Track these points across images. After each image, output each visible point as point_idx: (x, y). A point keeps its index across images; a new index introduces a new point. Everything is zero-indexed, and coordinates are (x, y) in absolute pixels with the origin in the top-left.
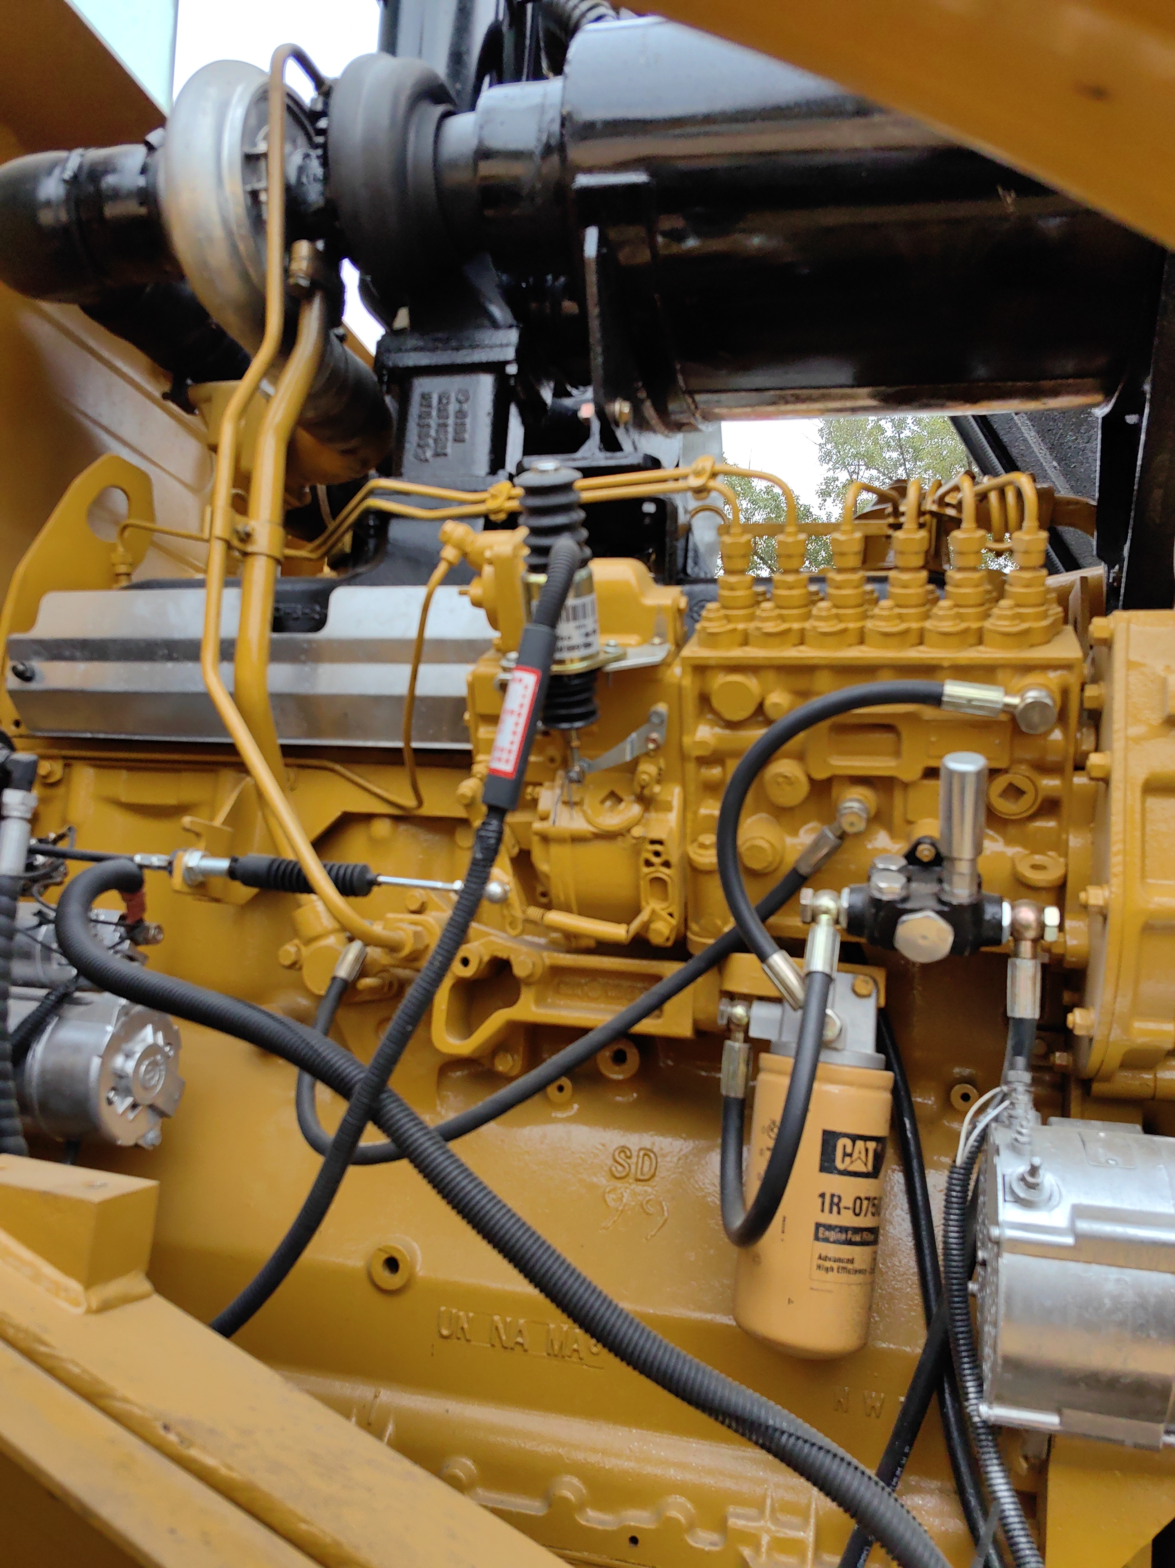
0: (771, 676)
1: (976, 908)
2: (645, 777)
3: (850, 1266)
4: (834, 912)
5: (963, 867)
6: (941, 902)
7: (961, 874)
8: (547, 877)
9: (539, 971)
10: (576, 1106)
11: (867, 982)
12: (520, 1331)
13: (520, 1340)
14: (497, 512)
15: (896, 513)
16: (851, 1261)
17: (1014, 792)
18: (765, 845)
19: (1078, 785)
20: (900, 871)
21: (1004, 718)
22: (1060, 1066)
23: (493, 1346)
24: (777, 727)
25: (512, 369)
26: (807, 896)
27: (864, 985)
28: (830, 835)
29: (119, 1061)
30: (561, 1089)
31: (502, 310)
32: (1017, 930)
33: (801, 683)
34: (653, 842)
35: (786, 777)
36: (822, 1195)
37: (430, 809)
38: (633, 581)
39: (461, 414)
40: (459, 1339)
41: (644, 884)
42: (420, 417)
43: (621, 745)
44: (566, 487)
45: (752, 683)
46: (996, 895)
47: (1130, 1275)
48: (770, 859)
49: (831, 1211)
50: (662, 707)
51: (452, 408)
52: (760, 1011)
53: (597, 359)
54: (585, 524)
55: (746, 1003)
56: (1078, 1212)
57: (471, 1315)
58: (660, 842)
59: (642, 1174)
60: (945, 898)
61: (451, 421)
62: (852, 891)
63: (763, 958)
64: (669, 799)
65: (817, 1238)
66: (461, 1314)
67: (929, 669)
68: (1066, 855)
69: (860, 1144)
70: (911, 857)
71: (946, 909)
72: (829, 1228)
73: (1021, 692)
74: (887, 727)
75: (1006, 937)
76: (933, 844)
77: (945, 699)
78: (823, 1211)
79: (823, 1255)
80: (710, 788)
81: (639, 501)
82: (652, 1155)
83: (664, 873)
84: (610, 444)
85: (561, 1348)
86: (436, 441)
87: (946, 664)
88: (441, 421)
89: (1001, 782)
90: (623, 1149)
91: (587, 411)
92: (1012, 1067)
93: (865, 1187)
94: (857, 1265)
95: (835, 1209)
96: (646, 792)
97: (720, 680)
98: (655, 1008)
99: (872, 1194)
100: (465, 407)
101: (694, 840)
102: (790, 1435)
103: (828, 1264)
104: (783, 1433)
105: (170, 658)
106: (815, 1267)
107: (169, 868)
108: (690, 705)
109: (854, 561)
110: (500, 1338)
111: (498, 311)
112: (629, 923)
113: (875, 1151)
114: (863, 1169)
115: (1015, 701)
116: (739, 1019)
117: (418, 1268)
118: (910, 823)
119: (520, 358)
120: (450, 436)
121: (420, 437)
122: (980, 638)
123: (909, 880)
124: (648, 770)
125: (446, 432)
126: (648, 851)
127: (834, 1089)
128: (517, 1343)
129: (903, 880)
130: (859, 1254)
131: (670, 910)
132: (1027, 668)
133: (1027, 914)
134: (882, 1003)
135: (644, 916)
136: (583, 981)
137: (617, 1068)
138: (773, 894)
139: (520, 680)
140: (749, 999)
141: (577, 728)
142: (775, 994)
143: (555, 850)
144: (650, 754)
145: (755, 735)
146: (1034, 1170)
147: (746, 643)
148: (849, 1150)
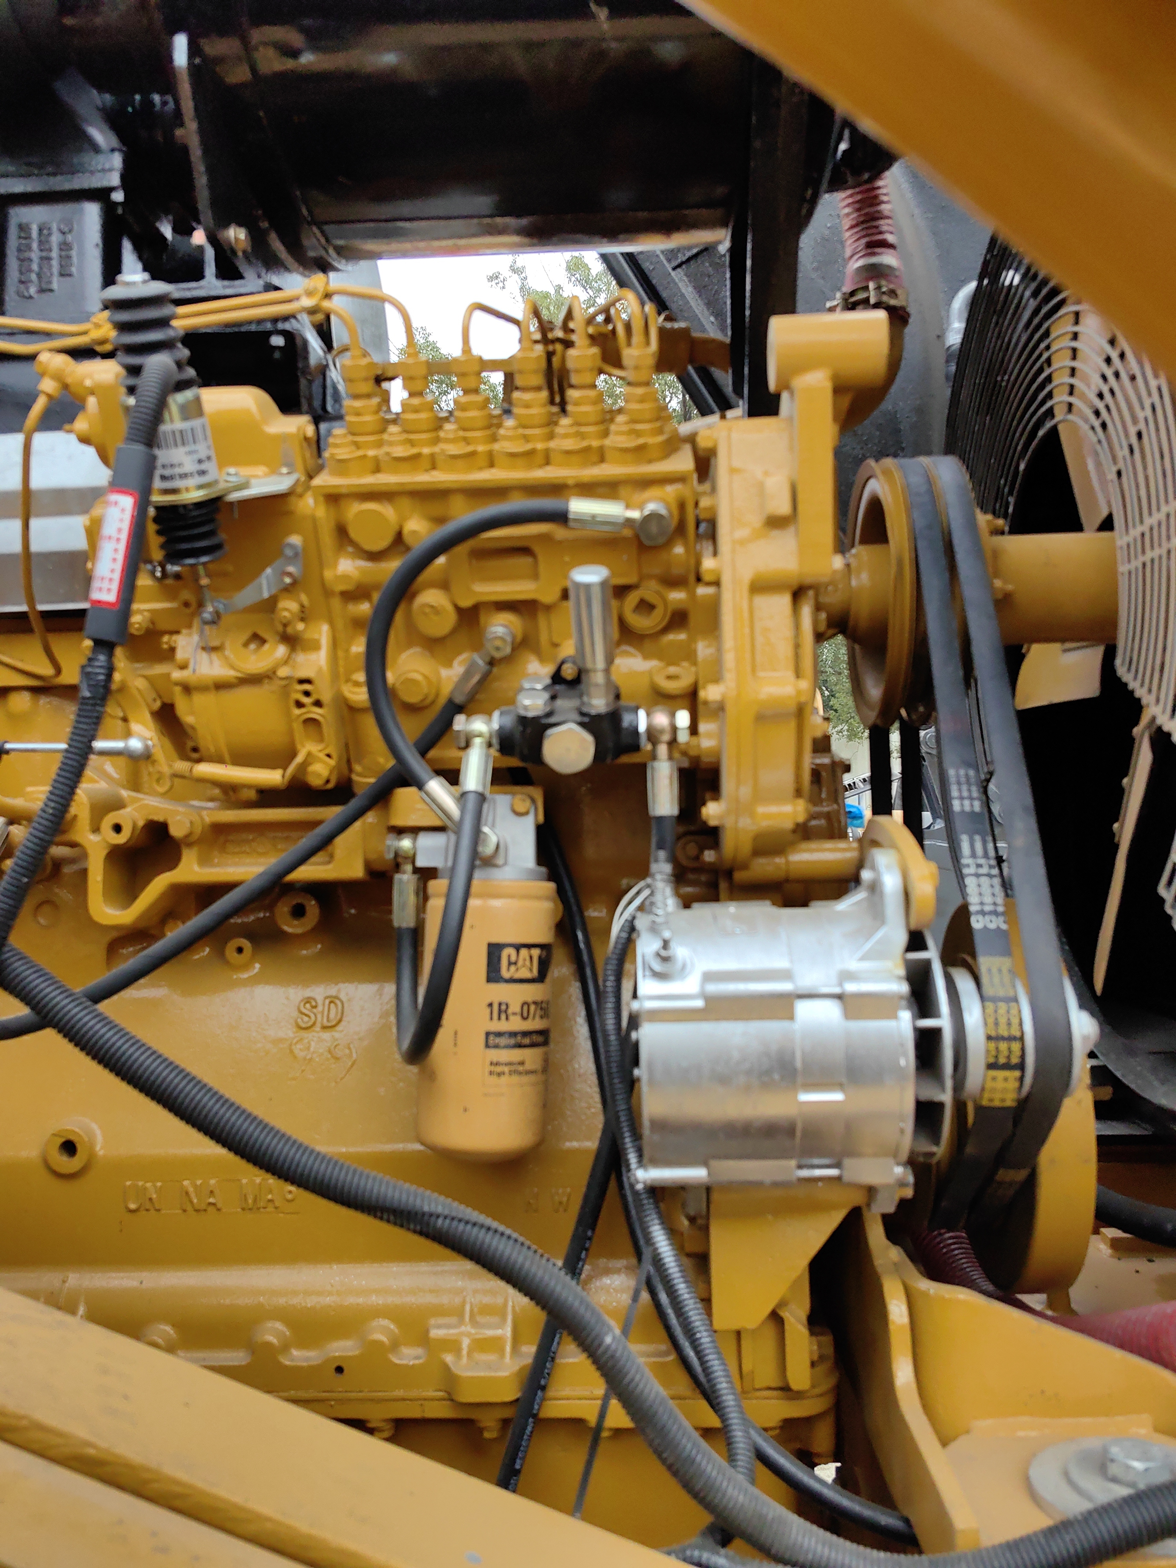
0: (405, 503)
1: (614, 717)
2: (286, 614)
3: (521, 1068)
4: (487, 735)
5: (599, 678)
6: (583, 714)
7: (597, 685)
8: (193, 728)
9: (198, 830)
10: (257, 965)
11: (524, 800)
12: (212, 1192)
13: (212, 1200)
14: (103, 342)
16: (522, 1063)
17: (645, 606)
18: (418, 677)
19: (703, 596)
20: (546, 688)
21: (627, 533)
22: (710, 864)
23: (185, 1211)
24: (414, 554)
25: (118, 196)
26: (460, 723)
27: (522, 804)
28: (481, 662)
30: (240, 950)
31: (101, 131)
32: (653, 735)
33: (437, 509)
34: (302, 681)
35: (432, 607)
36: (490, 1005)
37: (67, 676)
38: (254, 408)
39: (65, 246)
40: (147, 1210)
41: (298, 727)
42: (19, 250)
43: (255, 583)
45: (387, 511)
46: (633, 704)
48: (425, 690)
49: (499, 1018)
50: (295, 540)
51: (55, 239)
52: (426, 841)
55: (413, 835)
56: (708, 977)
57: (159, 1184)
58: (308, 681)
59: (328, 1021)
60: (585, 710)
61: (55, 254)
62: (502, 714)
63: (420, 786)
64: (316, 636)
65: (487, 1046)
66: (149, 1185)
67: (558, 489)
68: (694, 663)
69: (524, 952)
70: (557, 678)
71: (586, 720)
72: (499, 1034)
73: (640, 506)
74: (523, 550)
75: (643, 740)
76: (574, 663)
77: (571, 516)
78: (491, 1019)
79: (495, 1061)
80: (356, 625)
82: (338, 1002)
83: (316, 713)
84: (229, 273)
85: (255, 1200)
86: (39, 276)
87: (570, 482)
88: (44, 254)
89: (630, 598)
90: (308, 1000)
91: (201, 237)
92: (656, 861)
93: (532, 992)
94: (528, 1066)
95: (503, 1016)
96: (290, 630)
97: (354, 509)
98: (321, 847)
99: (539, 998)
100: (69, 238)
101: (348, 680)
103: (499, 1069)
106: (487, 1074)
108: (327, 538)
110: (191, 1202)
111: (99, 135)
112: (285, 769)
113: (540, 957)
114: (529, 975)
115: (635, 514)
116: (406, 852)
117: (98, 1148)
118: (556, 645)
119: (126, 185)
120: (55, 269)
121: (21, 273)
122: (601, 456)
123: (553, 698)
124: (288, 607)
125: (50, 267)
126: (297, 691)
127: (490, 903)
128: (210, 1204)
129: (546, 696)
130: (530, 1055)
131: (327, 752)
132: (646, 483)
133: (661, 719)
134: (541, 819)
135: (299, 759)
136: (251, 837)
137: (296, 922)
138: (431, 726)
139: (116, 503)
140: (414, 831)
141: (204, 564)
142: (437, 823)
143: (199, 699)
144: (288, 590)
145: (393, 566)
146: (666, 944)
147: (377, 470)
148: (513, 959)
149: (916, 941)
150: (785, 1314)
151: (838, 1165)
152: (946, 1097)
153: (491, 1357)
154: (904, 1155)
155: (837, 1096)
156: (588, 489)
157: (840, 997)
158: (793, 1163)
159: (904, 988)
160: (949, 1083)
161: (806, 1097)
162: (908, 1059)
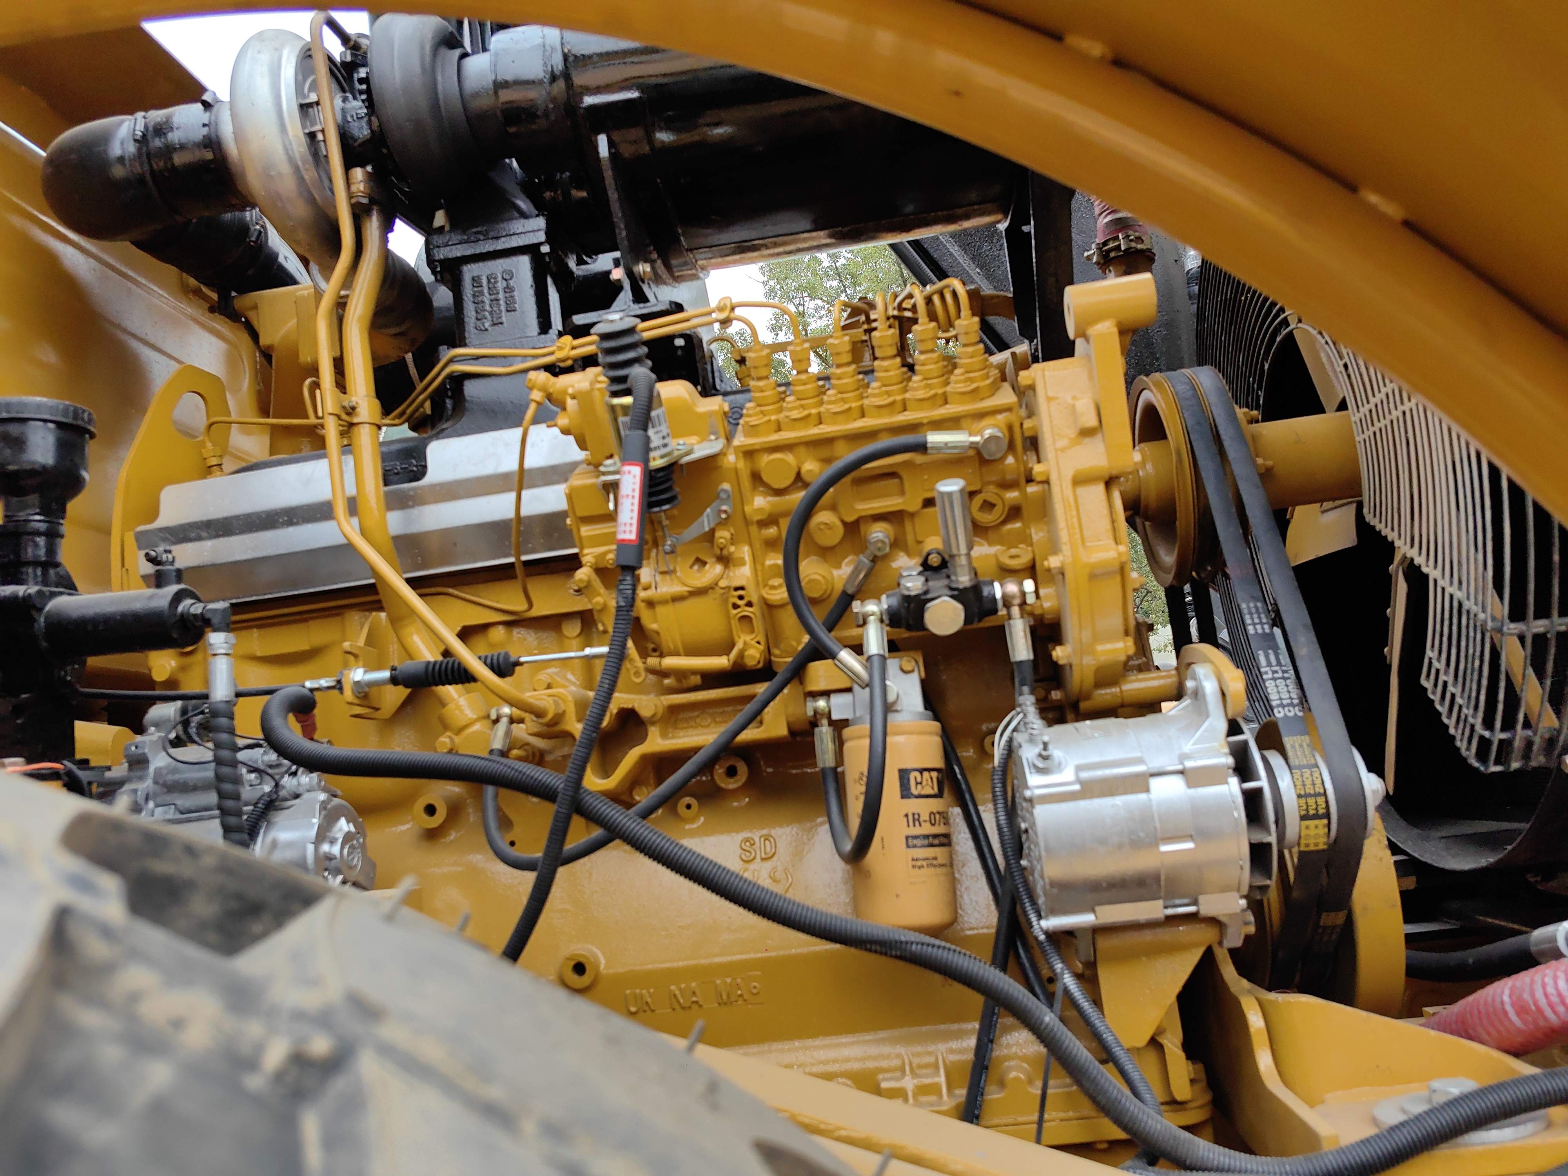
0: (802, 450)
1: (976, 589)
2: (722, 540)
3: (935, 862)
4: (878, 613)
5: (963, 560)
6: (952, 589)
7: (962, 566)
8: (658, 633)
9: (660, 711)
10: (702, 819)
11: (910, 661)
12: (694, 993)
13: (694, 999)
14: (564, 360)
15: (869, 321)
16: (935, 858)
17: (988, 506)
18: (819, 578)
19: (1031, 493)
20: (920, 574)
21: (971, 453)
22: (1057, 700)
23: (674, 1009)
24: (812, 488)
25: (545, 249)
26: (856, 606)
27: (908, 665)
28: (865, 560)
29: (325, 847)
30: (689, 807)
31: (524, 201)
32: (1007, 600)
33: (825, 452)
34: (736, 589)
35: (826, 524)
36: (907, 816)
37: (541, 609)
38: (686, 396)
39: (508, 289)
40: (645, 1011)
41: (734, 623)
42: (474, 296)
43: (700, 519)
44: (631, 331)
45: (789, 458)
46: (988, 579)
47: (1119, 800)
48: (824, 587)
49: (914, 825)
50: (726, 486)
51: (501, 285)
52: (837, 700)
53: (622, 233)
54: (648, 356)
55: (826, 697)
56: (1079, 768)
57: (652, 990)
58: (742, 588)
59: (765, 853)
60: (954, 585)
61: (501, 296)
62: (888, 597)
63: (833, 656)
64: (742, 555)
65: (908, 846)
66: (644, 991)
67: (914, 427)
68: (1030, 544)
69: (926, 774)
70: (926, 566)
71: (956, 593)
72: (916, 837)
73: (980, 433)
74: (891, 474)
75: (1000, 604)
76: (939, 553)
77: (929, 445)
78: (908, 826)
79: (915, 857)
80: (770, 544)
81: (671, 338)
82: (772, 840)
83: (747, 612)
84: (640, 297)
85: (728, 996)
86: (491, 313)
87: (925, 421)
88: (493, 297)
89: (978, 501)
90: (747, 840)
91: (618, 274)
92: (1021, 694)
93: (935, 805)
94: (940, 861)
95: (917, 823)
96: (725, 552)
97: (765, 460)
98: (755, 717)
99: (941, 810)
100: (511, 282)
101: (765, 585)
102: (917, 944)
103: (919, 863)
104: (912, 943)
105: (290, 523)
106: (910, 866)
107: (339, 686)
108: (746, 482)
109: (847, 358)
110: (678, 1001)
111: (523, 204)
112: (728, 655)
113: (938, 778)
114: (931, 792)
115: (977, 439)
116: (823, 710)
117: (602, 967)
118: (920, 542)
119: (549, 240)
120: (503, 308)
121: (477, 312)
122: (945, 400)
123: (927, 580)
124: (723, 535)
125: (499, 305)
126: (734, 596)
127: (900, 739)
128: (693, 1002)
129: (922, 579)
130: (939, 852)
131: (756, 640)
132: (981, 415)
134: (923, 674)
135: (739, 646)
136: (696, 714)
137: (732, 780)
138: (832, 612)
139: (629, 472)
140: (826, 694)
141: (664, 511)
142: (846, 684)
143: (660, 610)
144: (723, 523)
145: (798, 497)
146: (1045, 745)
147: (779, 429)
148: (919, 780)
149: (1234, 728)
150: (1163, 1040)
151: (1195, 903)
152: (1272, 839)
153: (933, 1098)
154: (1245, 890)
155: (1190, 845)
156: (938, 425)
157: (1182, 772)
158: (1160, 903)
159: (1230, 761)
160: (1273, 827)
161: (1164, 848)
162: (1240, 814)
